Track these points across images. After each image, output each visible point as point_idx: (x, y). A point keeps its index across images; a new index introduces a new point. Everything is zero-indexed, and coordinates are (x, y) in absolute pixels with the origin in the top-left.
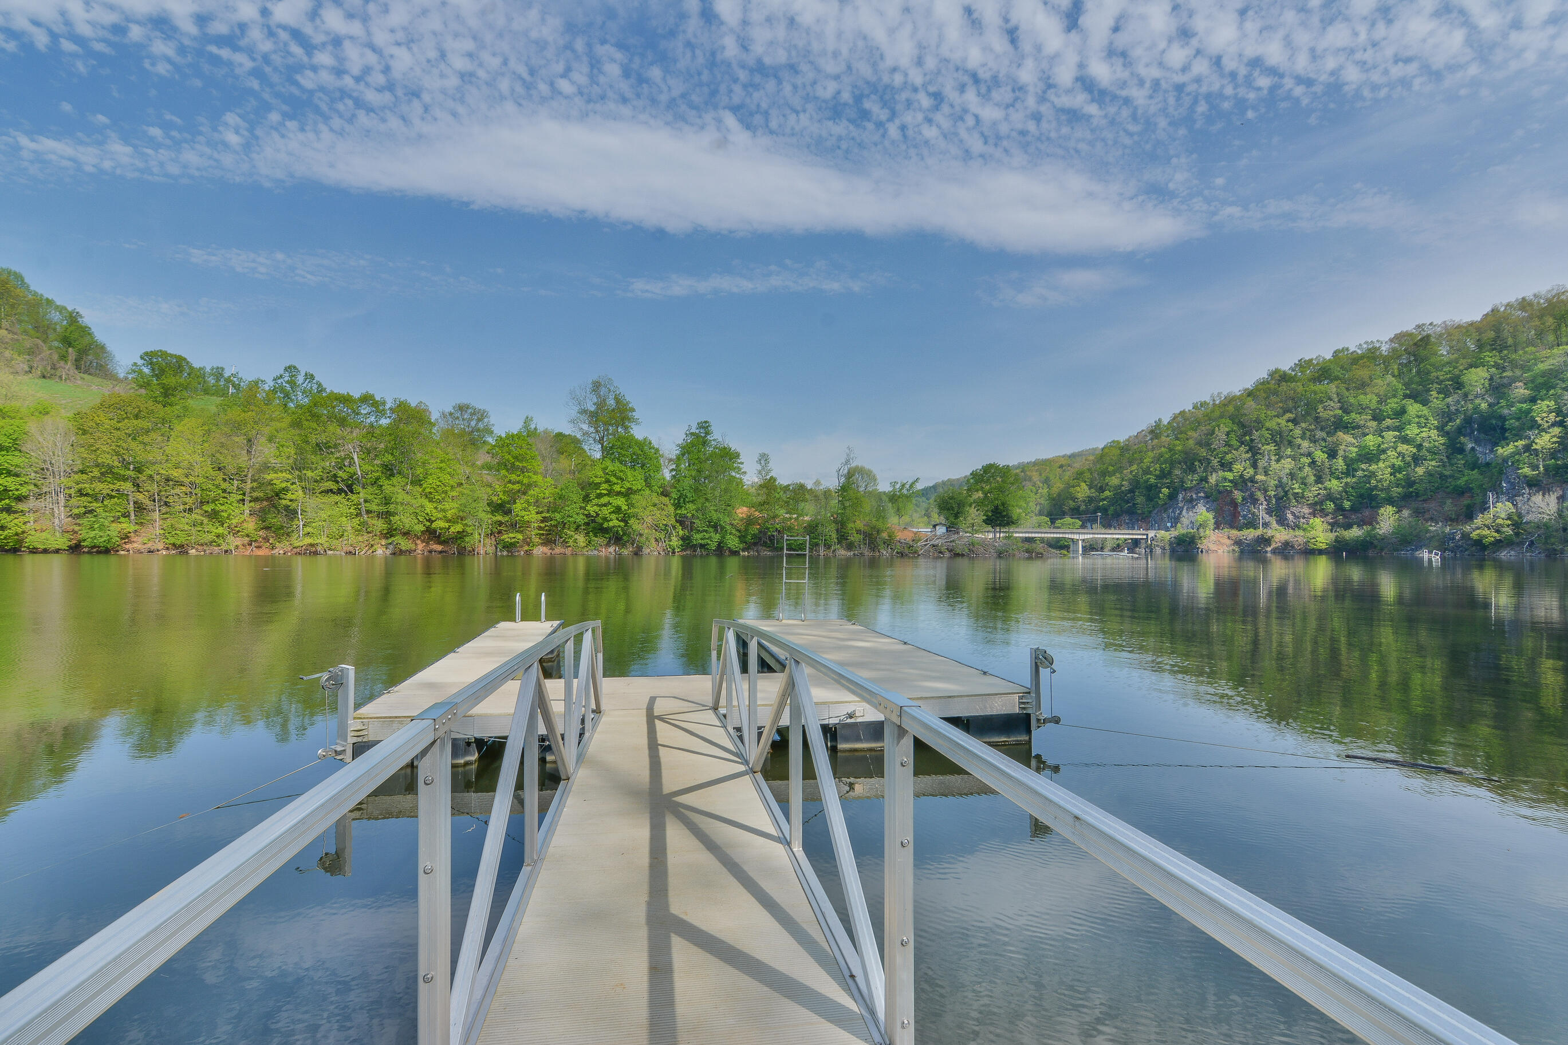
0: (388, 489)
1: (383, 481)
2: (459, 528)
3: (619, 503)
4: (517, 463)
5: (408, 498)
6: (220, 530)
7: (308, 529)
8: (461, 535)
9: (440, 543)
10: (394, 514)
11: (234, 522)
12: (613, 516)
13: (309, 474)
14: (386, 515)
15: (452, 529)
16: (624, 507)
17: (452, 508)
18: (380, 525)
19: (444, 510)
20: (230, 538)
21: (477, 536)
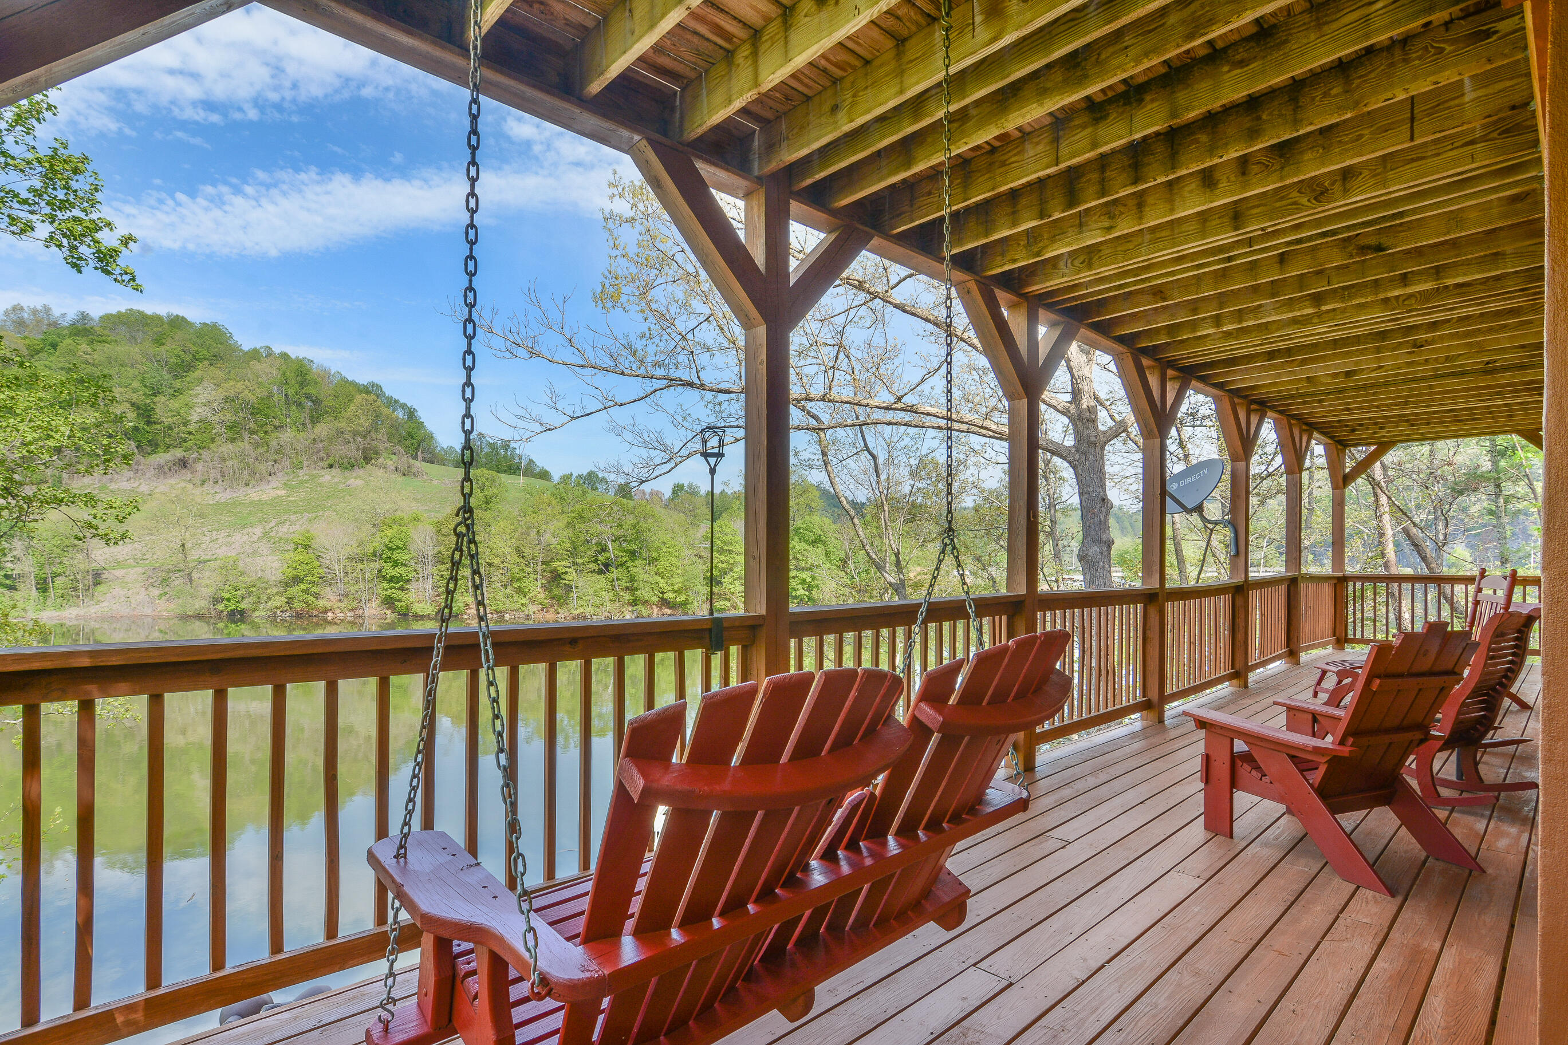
0: (633, 570)
1: (630, 564)
2: (682, 598)
3: (804, 576)
4: (725, 548)
5: (646, 577)
6: (524, 601)
7: (581, 602)
8: (686, 603)
9: (670, 608)
10: (637, 589)
11: (533, 594)
12: (800, 587)
13: (580, 561)
14: (631, 590)
15: (678, 599)
16: (809, 579)
17: (677, 581)
18: (627, 596)
19: (672, 584)
20: (530, 606)
21: (696, 604)
